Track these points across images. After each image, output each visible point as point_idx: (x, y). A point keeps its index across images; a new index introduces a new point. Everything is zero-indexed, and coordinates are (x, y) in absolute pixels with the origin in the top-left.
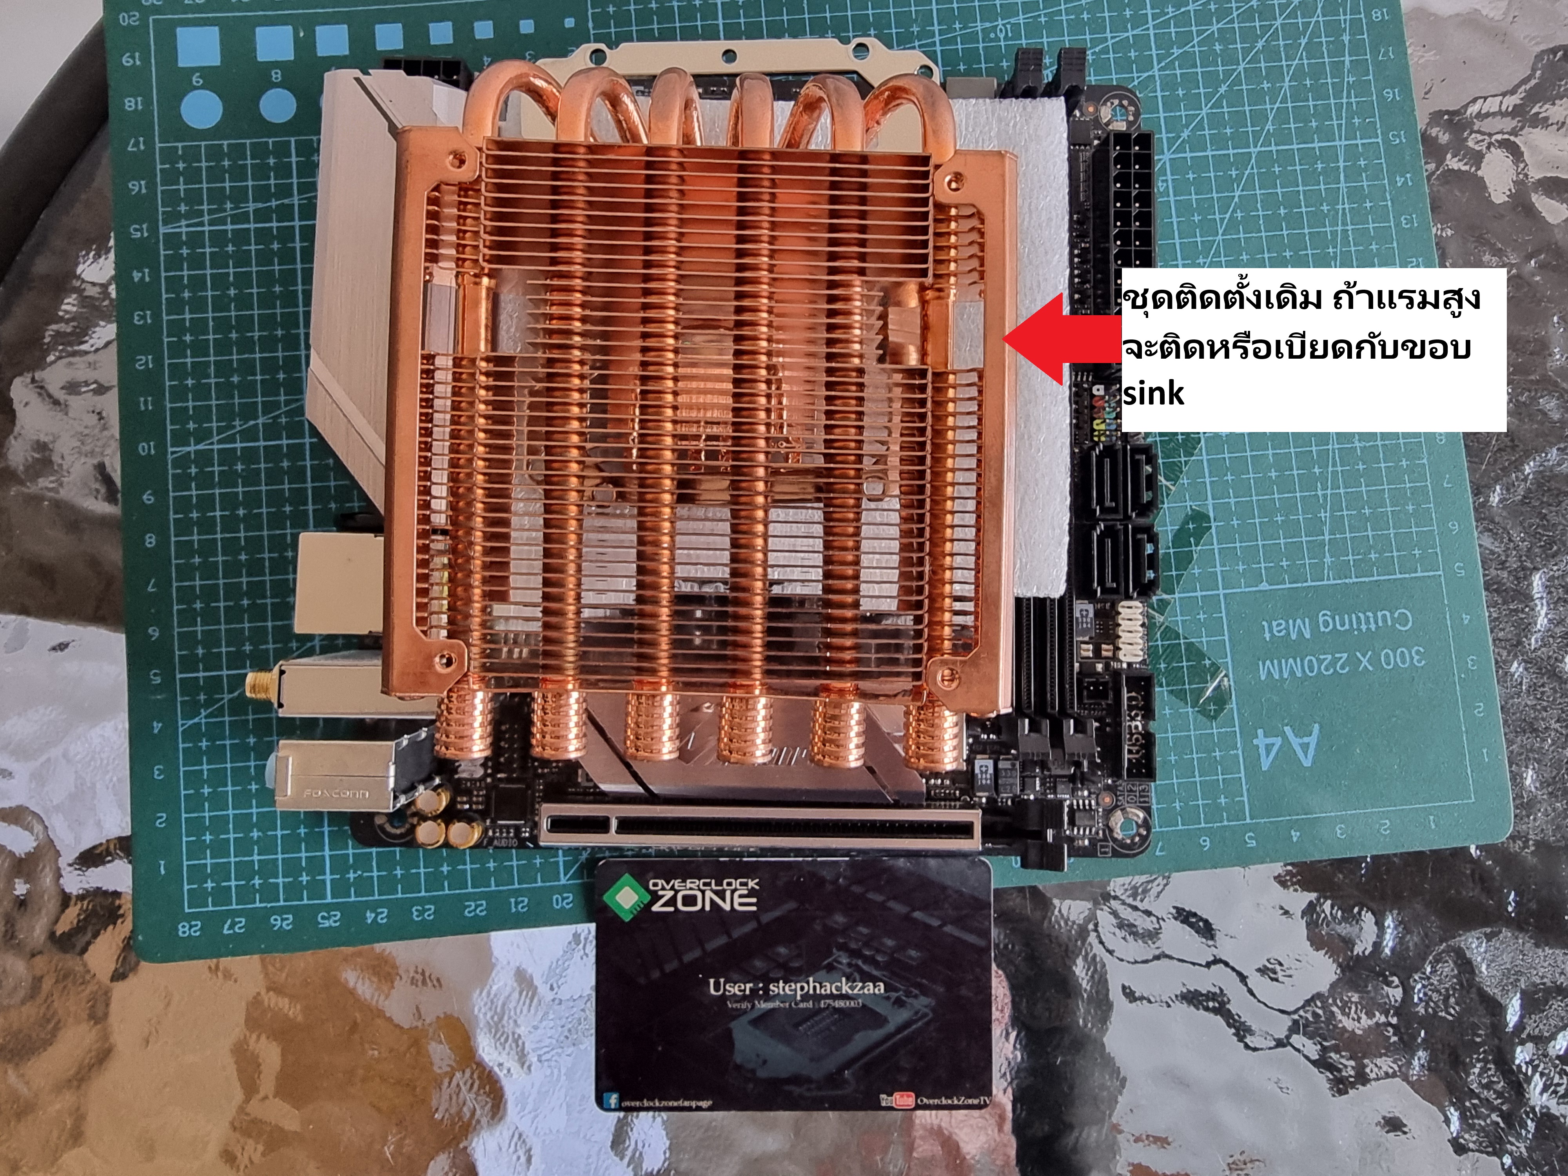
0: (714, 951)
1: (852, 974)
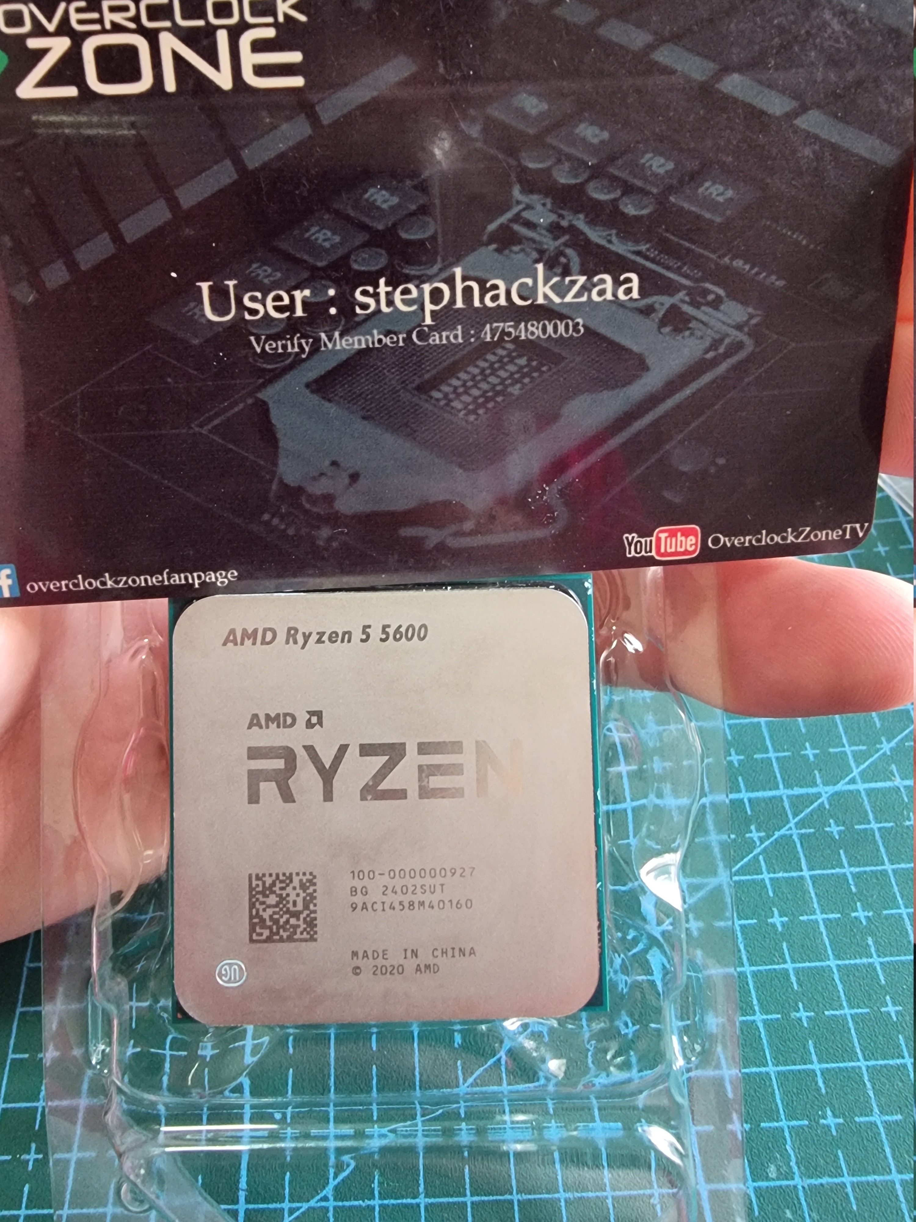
1: (560, 253)
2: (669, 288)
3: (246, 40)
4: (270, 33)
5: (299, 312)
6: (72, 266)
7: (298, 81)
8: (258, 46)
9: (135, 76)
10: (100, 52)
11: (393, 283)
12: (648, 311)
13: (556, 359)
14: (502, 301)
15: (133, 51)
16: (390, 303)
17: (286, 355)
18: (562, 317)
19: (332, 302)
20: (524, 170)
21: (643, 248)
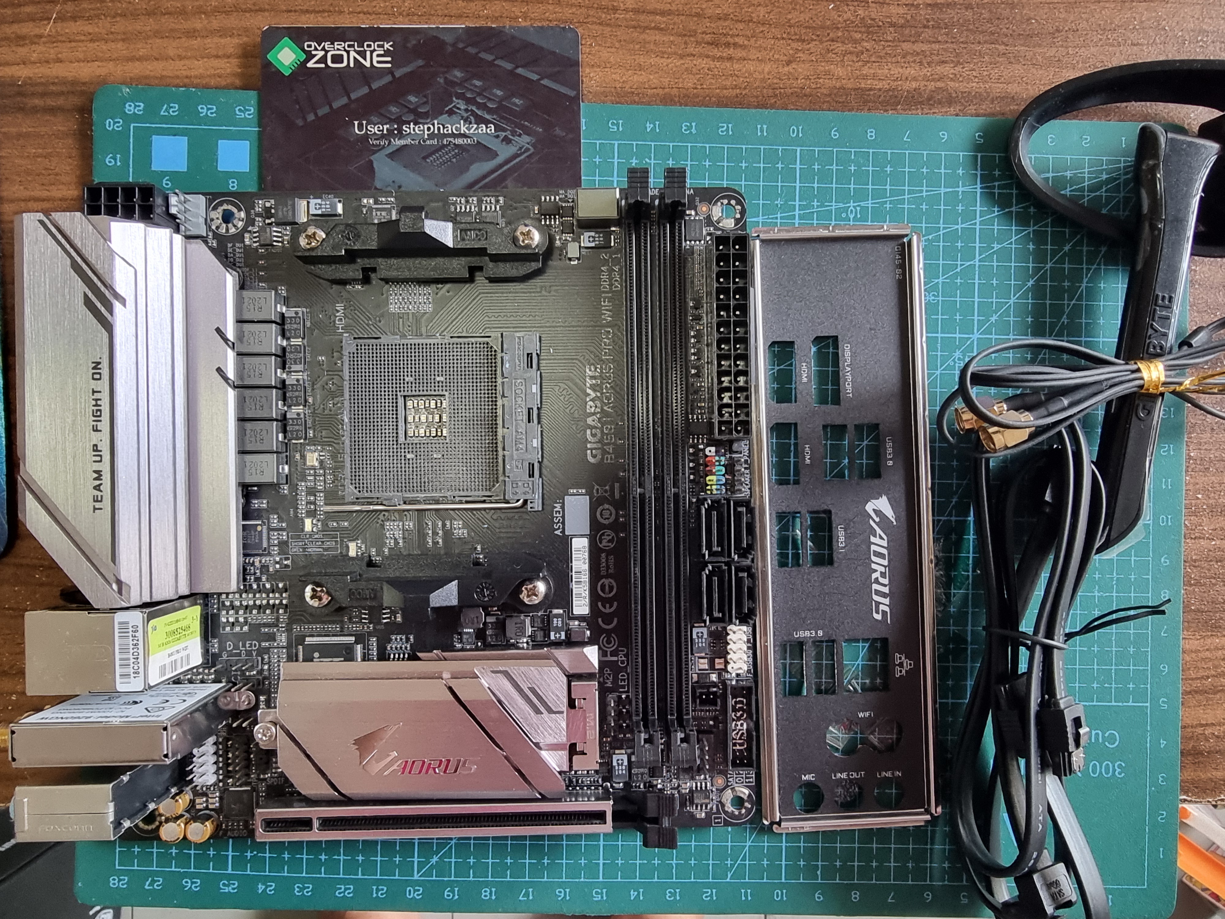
0: (357, 100)
1: (468, 117)
2: (504, 130)
3: (375, 54)
4: (382, 52)
5: (385, 132)
6: (316, 114)
7: (389, 65)
8: (378, 56)
9: (342, 62)
10: (332, 56)
11: (415, 124)
12: (497, 137)
13: (467, 151)
14: (450, 132)
15: (342, 56)
16: (414, 130)
17: (380, 145)
18: (469, 137)
19: (395, 129)
20: (457, 93)
21: (495, 117)
